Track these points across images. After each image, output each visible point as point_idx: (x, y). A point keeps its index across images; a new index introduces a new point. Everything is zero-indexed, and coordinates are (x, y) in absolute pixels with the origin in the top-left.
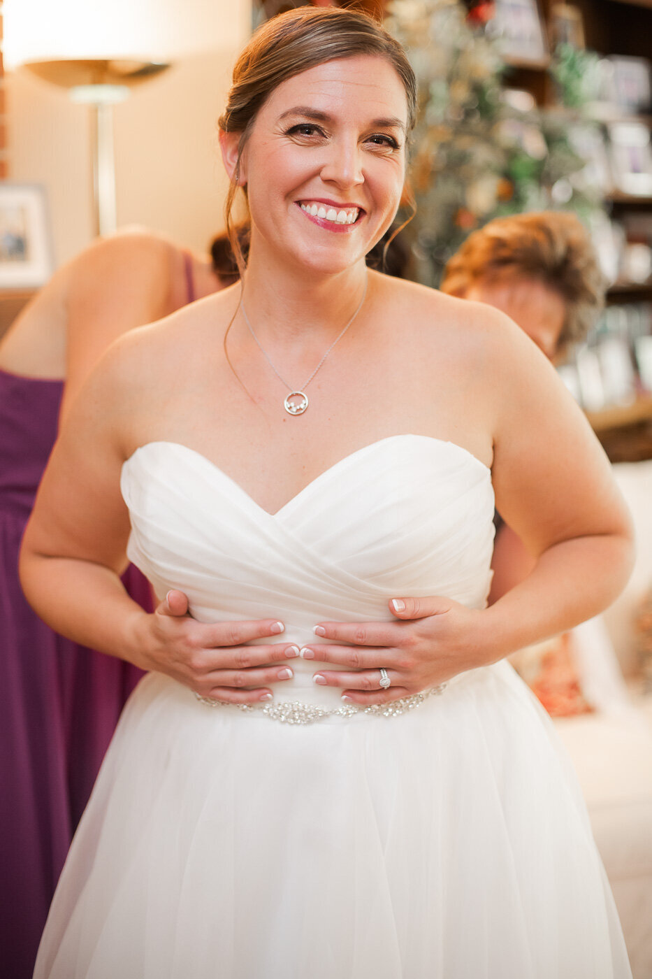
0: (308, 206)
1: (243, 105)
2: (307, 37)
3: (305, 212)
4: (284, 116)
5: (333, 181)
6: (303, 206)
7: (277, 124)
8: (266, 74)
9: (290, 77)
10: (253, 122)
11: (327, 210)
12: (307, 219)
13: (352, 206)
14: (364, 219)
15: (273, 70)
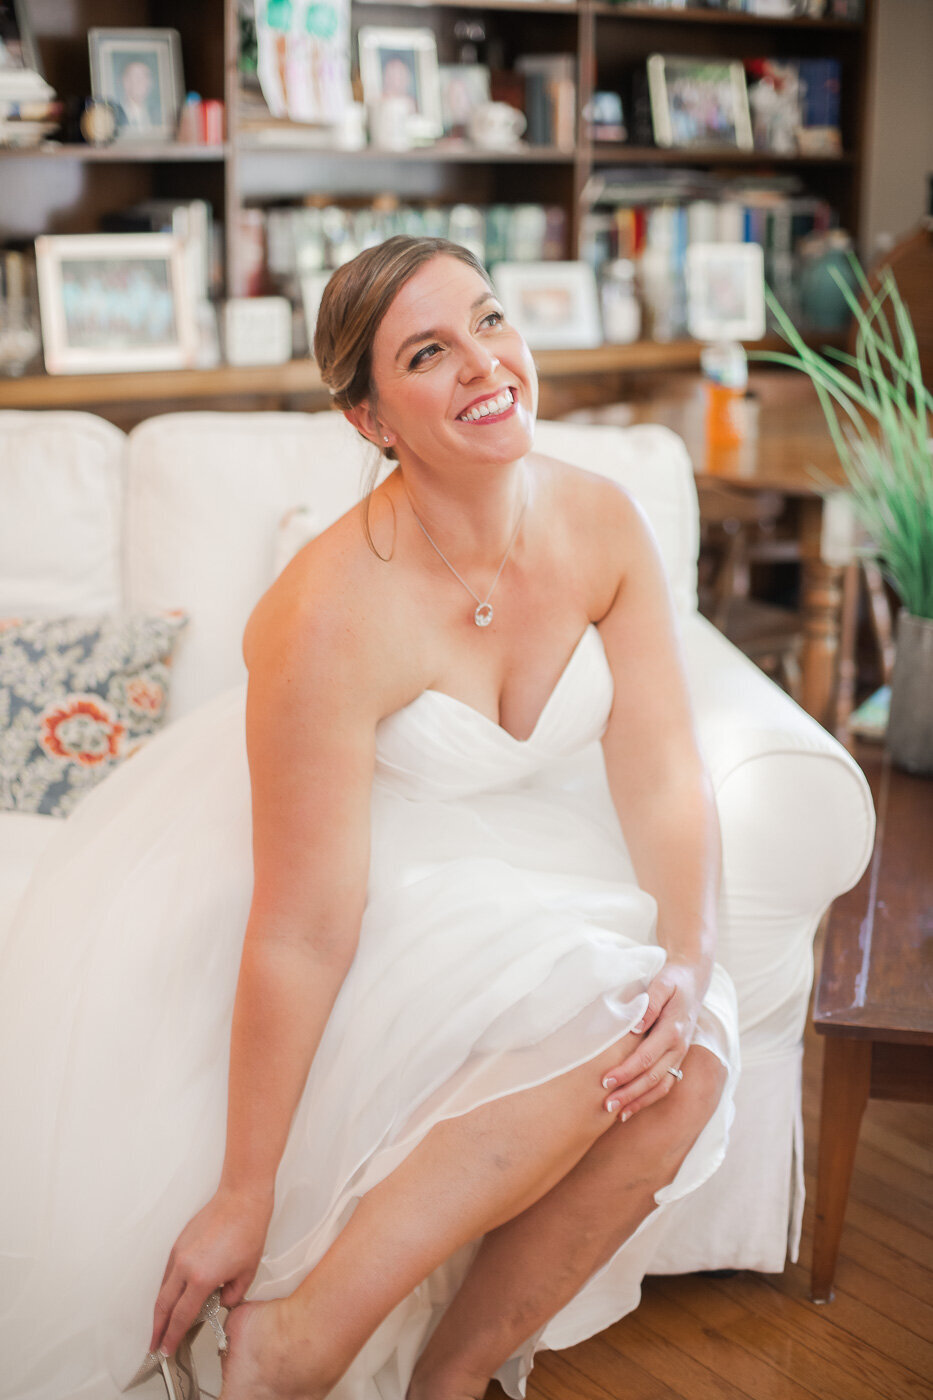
0: (469, 415)
1: (353, 374)
2: (370, 282)
3: (469, 421)
4: (398, 357)
5: (475, 378)
6: (464, 418)
7: (396, 368)
8: (358, 335)
9: (380, 321)
10: (373, 382)
11: (486, 406)
12: (477, 426)
13: (504, 389)
14: (519, 394)
15: (362, 327)
